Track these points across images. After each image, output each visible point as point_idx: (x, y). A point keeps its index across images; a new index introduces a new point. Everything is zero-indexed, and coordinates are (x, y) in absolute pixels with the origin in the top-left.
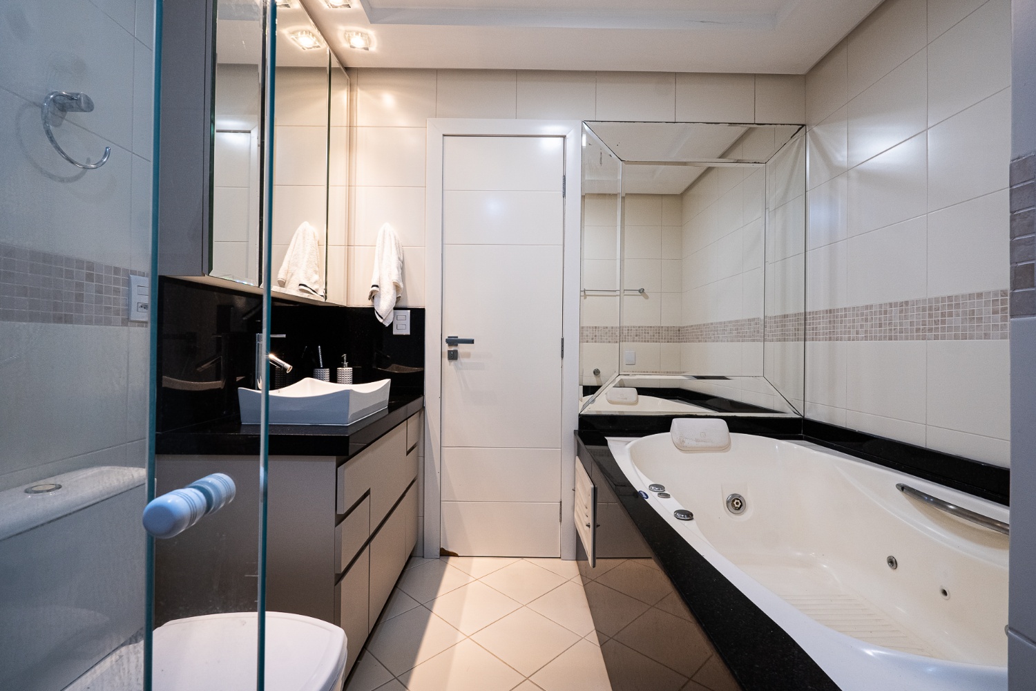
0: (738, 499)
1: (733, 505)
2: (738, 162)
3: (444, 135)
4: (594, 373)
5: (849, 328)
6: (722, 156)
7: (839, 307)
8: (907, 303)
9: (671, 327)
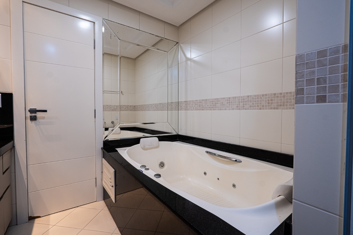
0: (162, 163)
1: (161, 165)
2: (158, 49)
3: (23, 2)
4: (112, 122)
5: (191, 107)
6: (153, 46)
7: (188, 100)
8: (206, 100)
9: (132, 106)
